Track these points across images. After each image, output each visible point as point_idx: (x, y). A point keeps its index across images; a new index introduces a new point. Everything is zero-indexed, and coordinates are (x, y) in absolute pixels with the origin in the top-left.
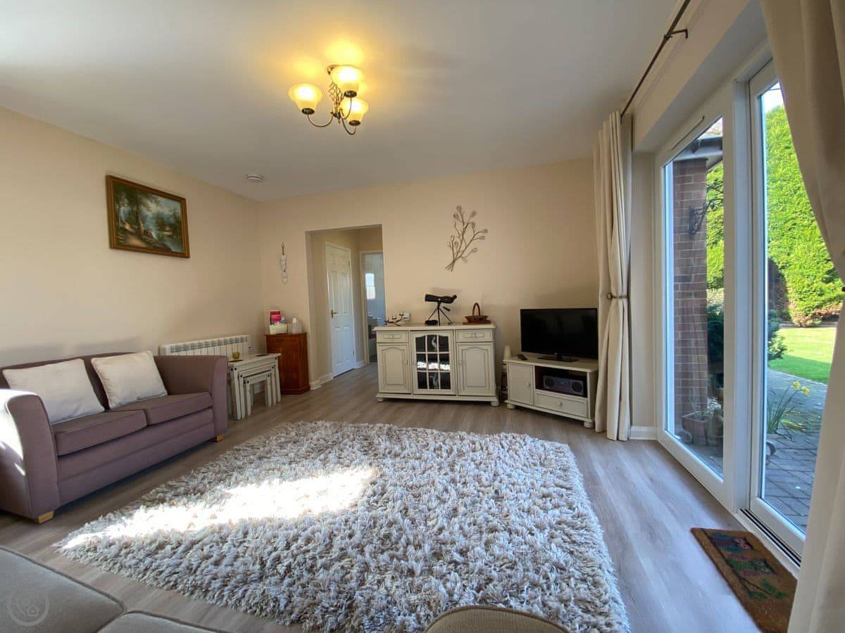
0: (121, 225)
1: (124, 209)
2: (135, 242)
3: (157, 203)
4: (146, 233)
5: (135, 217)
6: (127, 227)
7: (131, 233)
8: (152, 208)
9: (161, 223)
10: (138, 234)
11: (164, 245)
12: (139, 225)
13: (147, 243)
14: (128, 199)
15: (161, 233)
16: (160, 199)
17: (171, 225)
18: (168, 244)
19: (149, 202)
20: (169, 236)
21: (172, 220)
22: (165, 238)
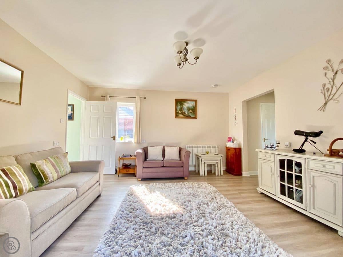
0: (178, 112)
1: (179, 107)
2: (181, 115)
3: (188, 103)
4: (184, 113)
5: (181, 109)
6: (179, 112)
7: (180, 113)
8: (186, 105)
9: (189, 109)
10: (182, 114)
11: (189, 115)
12: (182, 111)
13: (184, 115)
14: (180, 104)
15: (188, 112)
16: (189, 102)
17: (191, 109)
18: (190, 115)
19: (185, 104)
20: (191, 113)
21: (192, 108)
22: (190, 113)
